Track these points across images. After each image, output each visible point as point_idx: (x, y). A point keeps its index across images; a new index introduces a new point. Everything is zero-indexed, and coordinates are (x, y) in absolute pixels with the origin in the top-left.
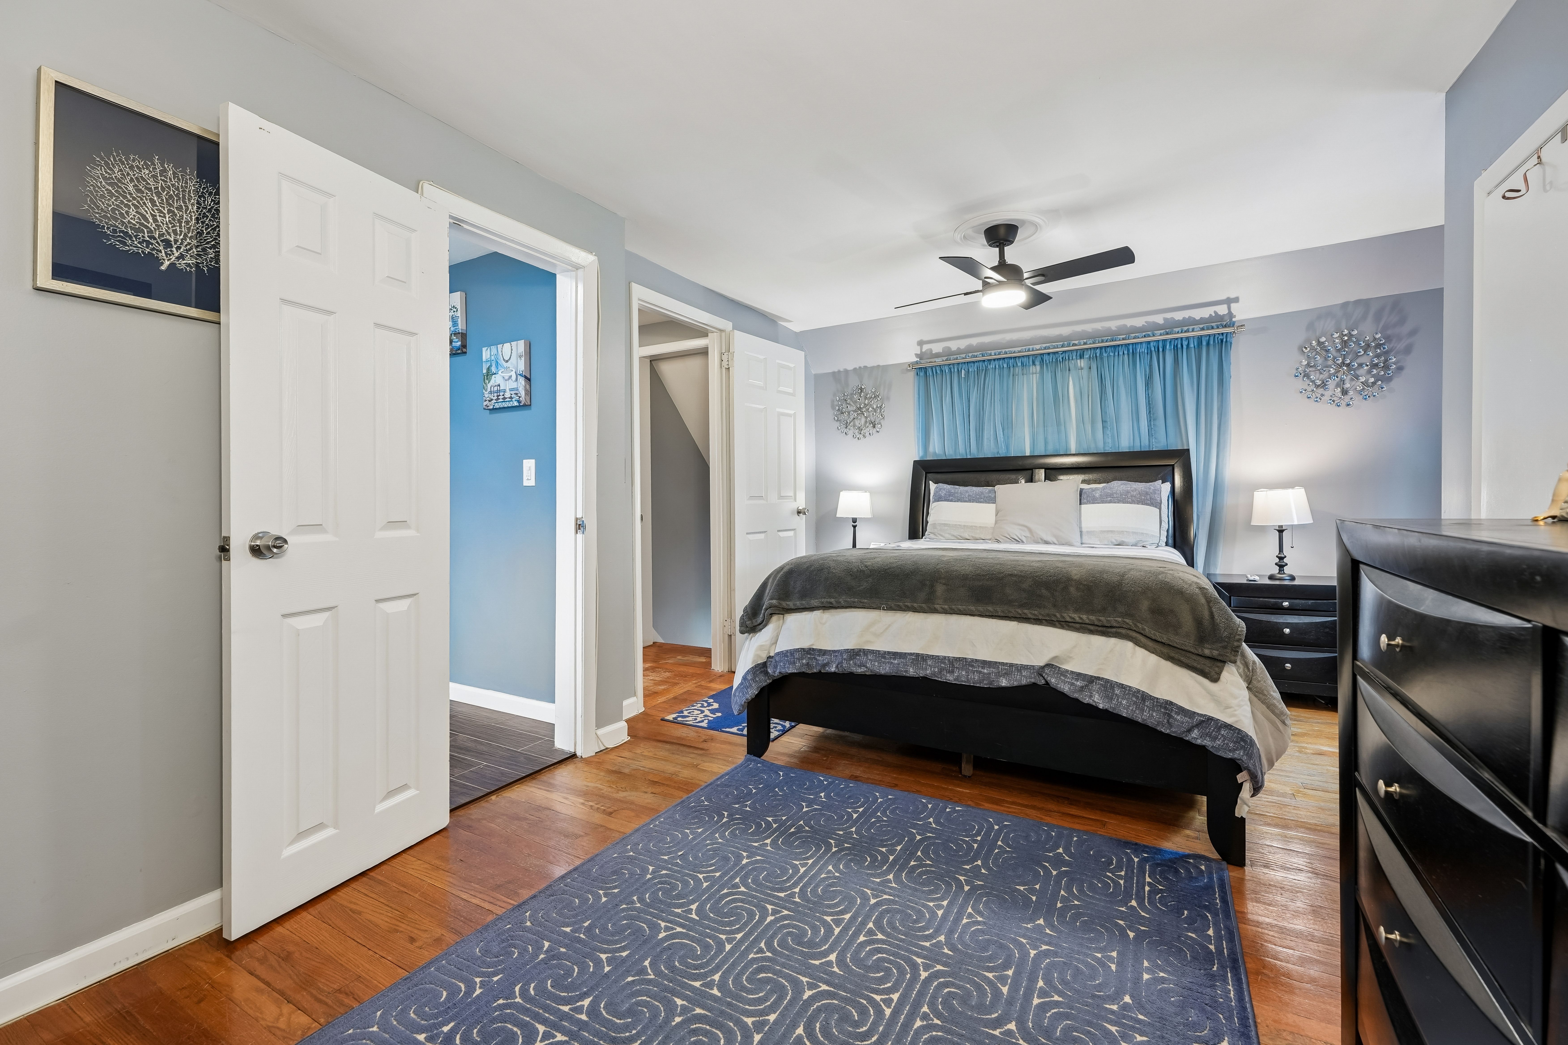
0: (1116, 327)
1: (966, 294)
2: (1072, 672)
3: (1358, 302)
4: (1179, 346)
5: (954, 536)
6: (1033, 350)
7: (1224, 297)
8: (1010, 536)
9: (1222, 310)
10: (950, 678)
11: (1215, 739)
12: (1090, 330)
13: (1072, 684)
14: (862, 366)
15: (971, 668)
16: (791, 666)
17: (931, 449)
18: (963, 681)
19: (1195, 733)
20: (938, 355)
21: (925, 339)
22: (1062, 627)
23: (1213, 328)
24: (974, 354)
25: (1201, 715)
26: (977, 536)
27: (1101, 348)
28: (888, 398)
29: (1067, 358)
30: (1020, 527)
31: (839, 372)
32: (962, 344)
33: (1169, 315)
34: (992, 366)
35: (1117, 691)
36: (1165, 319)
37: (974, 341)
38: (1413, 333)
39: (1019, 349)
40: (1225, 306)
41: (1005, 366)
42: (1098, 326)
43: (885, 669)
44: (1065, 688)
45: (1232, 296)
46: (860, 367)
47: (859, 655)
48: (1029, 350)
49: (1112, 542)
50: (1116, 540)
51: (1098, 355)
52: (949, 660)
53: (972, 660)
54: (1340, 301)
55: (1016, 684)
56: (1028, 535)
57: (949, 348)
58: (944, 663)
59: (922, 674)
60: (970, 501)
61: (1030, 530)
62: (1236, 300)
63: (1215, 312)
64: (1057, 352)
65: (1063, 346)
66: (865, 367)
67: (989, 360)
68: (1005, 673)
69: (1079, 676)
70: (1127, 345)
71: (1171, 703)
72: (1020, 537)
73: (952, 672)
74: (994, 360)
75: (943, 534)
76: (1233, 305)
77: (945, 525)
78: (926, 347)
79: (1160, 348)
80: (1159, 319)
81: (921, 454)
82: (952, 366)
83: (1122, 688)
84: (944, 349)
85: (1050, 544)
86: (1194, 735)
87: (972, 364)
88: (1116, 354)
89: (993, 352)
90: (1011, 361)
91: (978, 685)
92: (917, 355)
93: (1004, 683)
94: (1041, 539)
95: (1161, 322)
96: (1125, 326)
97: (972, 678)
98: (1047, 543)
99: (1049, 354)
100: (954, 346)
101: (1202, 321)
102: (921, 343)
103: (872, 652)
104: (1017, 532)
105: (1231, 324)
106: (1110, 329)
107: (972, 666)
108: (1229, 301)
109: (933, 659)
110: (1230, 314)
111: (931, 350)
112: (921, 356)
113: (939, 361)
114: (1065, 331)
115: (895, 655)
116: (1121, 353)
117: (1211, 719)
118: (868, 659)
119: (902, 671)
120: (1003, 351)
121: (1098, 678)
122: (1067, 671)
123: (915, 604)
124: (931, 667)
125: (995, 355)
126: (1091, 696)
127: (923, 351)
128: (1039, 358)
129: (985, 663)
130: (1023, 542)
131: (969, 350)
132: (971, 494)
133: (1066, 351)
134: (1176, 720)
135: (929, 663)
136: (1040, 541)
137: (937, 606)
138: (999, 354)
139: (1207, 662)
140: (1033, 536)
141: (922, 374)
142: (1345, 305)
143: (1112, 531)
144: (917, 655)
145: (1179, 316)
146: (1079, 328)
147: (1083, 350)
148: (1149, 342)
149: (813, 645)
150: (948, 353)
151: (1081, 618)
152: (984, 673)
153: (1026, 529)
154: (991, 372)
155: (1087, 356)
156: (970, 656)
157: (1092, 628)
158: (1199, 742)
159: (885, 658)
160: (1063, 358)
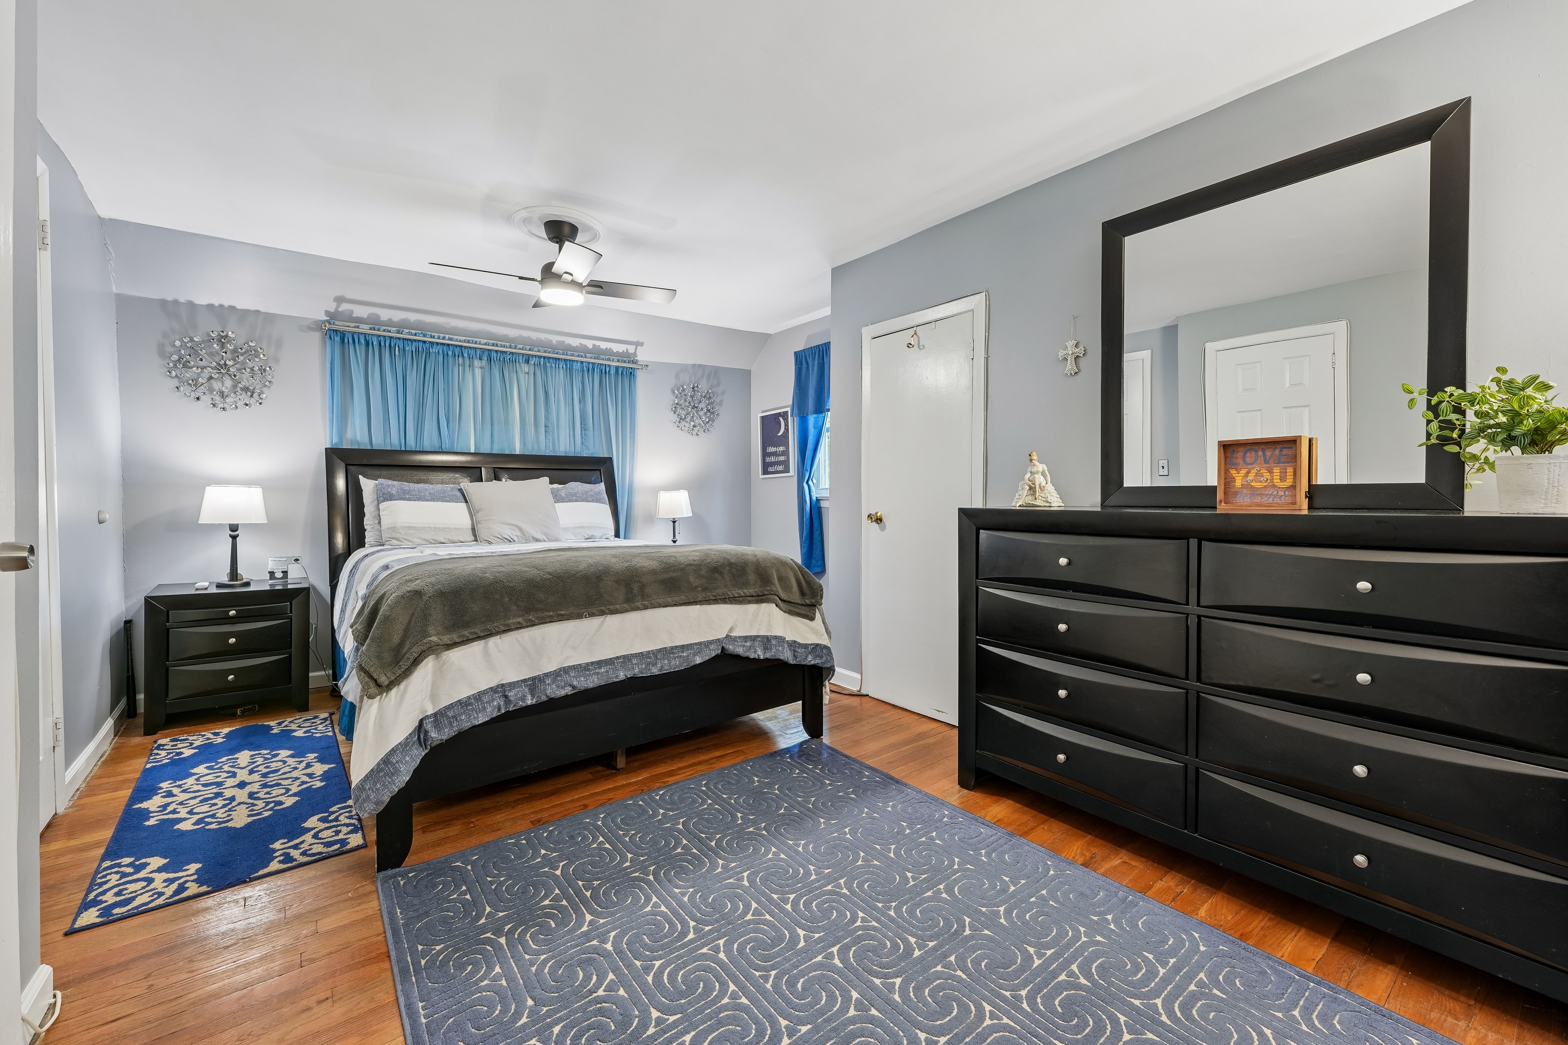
0: (556, 341)
1: (521, 278)
2: (740, 637)
3: (700, 366)
4: (604, 371)
5: (425, 540)
6: (480, 344)
7: (635, 340)
8: (501, 536)
9: (631, 349)
10: (655, 671)
11: (821, 657)
12: (534, 338)
13: (744, 646)
14: (226, 304)
15: (671, 656)
16: (480, 715)
17: (349, 435)
18: (667, 669)
19: (810, 658)
20: (359, 320)
21: (348, 296)
22: (731, 603)
23: (625, 362)
24: (411, 331)
25: (811, 644)
26: (455, 539)
27: (544, 358)
28: (277, 360)
29: (514, 360)
30: (510, 527)
31: (176, 302)
32: (397, 316)
33: (597, 343)
34: (434, 350)
35: (774, 642)
36: (594, 345)
37: (413, 317)
38: (723, 393)
39: (463, 338)
40: (634, 347)
41: (450, 353)
42: (543, 336)
43: (593, 681)
44: (740, 651)
45: (641, 341)
46: (221, 306)
47: (561, 676)
48: (476, 343)
49: (584, 537)
50: (588, 535)
51: (542, 363)
52: (653, 653)
53: (672, 648)
54: (691, 362)
55: (707, 658)
56: (519, 534)
57: (378, 316)
58: (650, 658)
59: (629, 674)
60: (433, 500)
61: (520, 529)
62: (642, 344)
63: (627, 350)
64: (506, 352)
65: (511, 347)
66: (232, 308)
67: (432, 343)
68: (698, 652)
69: (746, 638)
70: (565, 360)
71: (795, 642)
72: (512, 537)
73: (655, 664)
74: (437, 344)
75: (411, 539)
76: (639, 347)
77: (410, 528)
78: (344, 307)
79: (590, 368)
80: (589, 344)
81: (335, 440)
82: (382, 339)
83: (776, 639)
84: (370, 316)
85: (541, 541)
86: (809, 659)
87: (410, 343)
88: (557, 366)
89: (436, 335)
90: (457, 350)
91: (677, 670)
92: (327, 313)
93: (698, 660)
94: (533, 538)
95: (590, 347)
96: (564, 342)
97: (675, 665)
98: (537, 540)
99: (496, 351)
100: (385, 315)
101: (617, 354)
102: (340, 300)
103: (573, 668)
104: (508, 532)
105: (635, 362)
106: (551, 341)
107: (673, 653)
108: (638, 344)
109: (636, 657)
110: (635, 354)
111: (352, 312)
112: (332, 316)
113: (364, 328)
114: (512, 333)
115: (600, 663)
116: (561, 366)
117: (817, 645)
118: (571, 677)
119: (613, 678)
120: (442, 335)
121: (758, 636)
122: (736, 637)
123: (617, 606)
124: (638, 665)
125: (439, 338)
126: (755, 652)
127: (340, 309)
128: (486, 353)
129: (683, 648)
130: (514, 541)
131: (402, 326)
132: (432, 491)
133: (513, 353)
134: (799, 653)
135: (634, 662)
136: (531, 539)
137: (638, 604)
138: (444, 338)
139: (806, 608)
140: (524, 535)
141: (338, 339)
142: (694, 365)
143: (583, 527)
144: (624, 657)
145: (603, 345)
146: (525, 334)
147: (529, 356)
148: (582, 362)
149: (502, 679)
150: (375, 322)
151: (745, 593)
152: (684, 657)
153: (516, 528)
154: (433, 356)
155: (533, 363)
156: (669, 644)
157: (750, 599)
158: (813, 663)
159: (589, 670)
160: (509, 359)
